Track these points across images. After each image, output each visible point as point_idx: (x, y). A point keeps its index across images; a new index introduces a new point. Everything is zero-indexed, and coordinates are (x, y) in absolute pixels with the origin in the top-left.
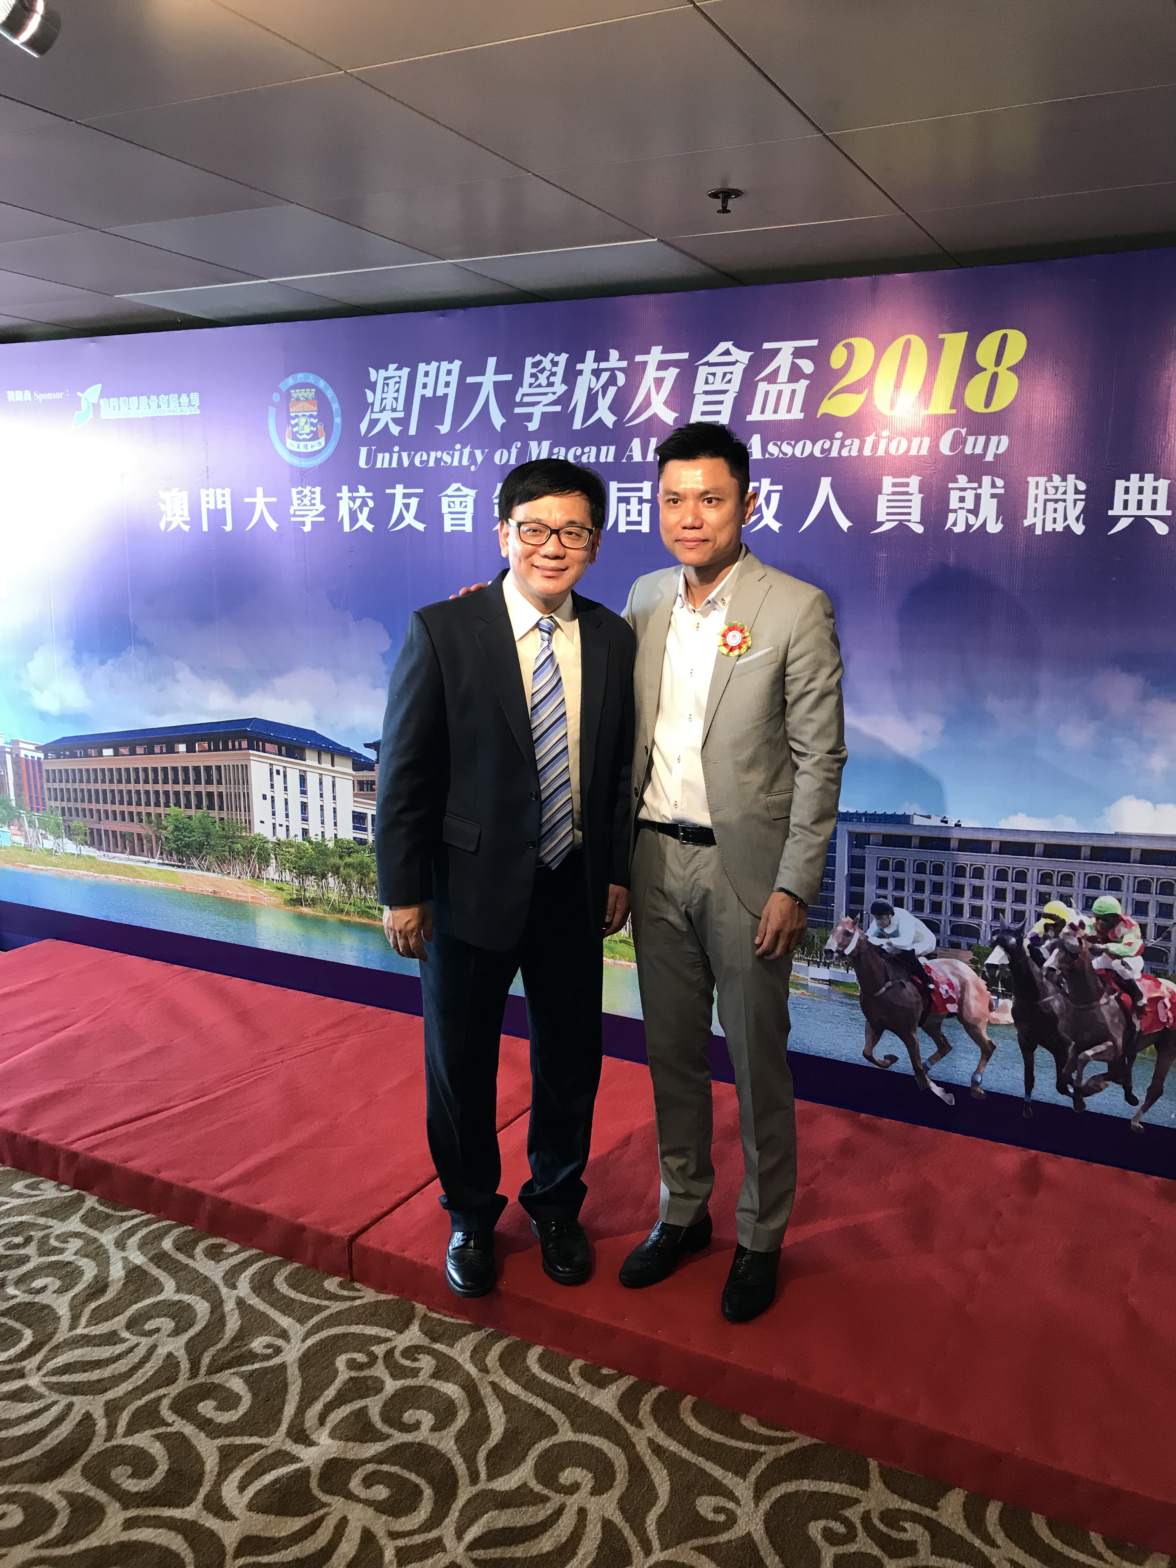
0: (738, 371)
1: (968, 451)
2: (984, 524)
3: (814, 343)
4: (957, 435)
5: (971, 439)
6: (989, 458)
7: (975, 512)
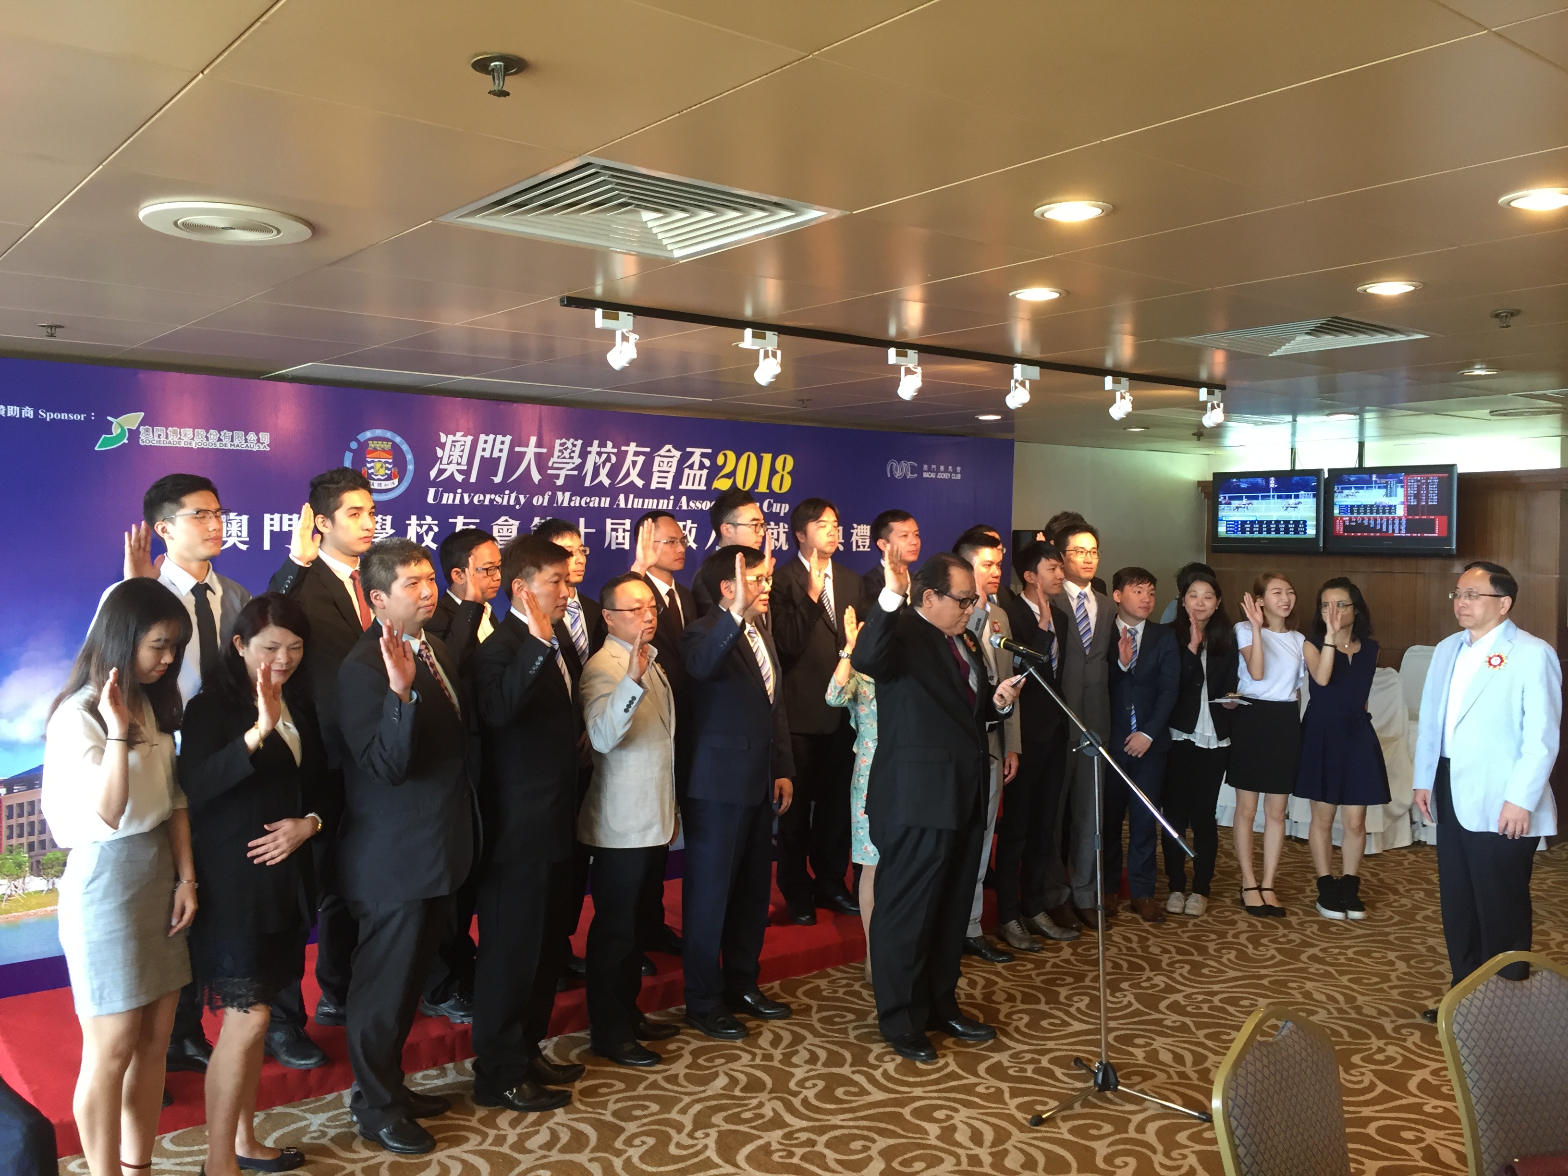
0: (675, 461)
1: (774, 511)
2: (781, 547)
3: (710, 451)
4: (770, 502)
5: (775, 505)
6: (782, 514)
7: (777, 540)
